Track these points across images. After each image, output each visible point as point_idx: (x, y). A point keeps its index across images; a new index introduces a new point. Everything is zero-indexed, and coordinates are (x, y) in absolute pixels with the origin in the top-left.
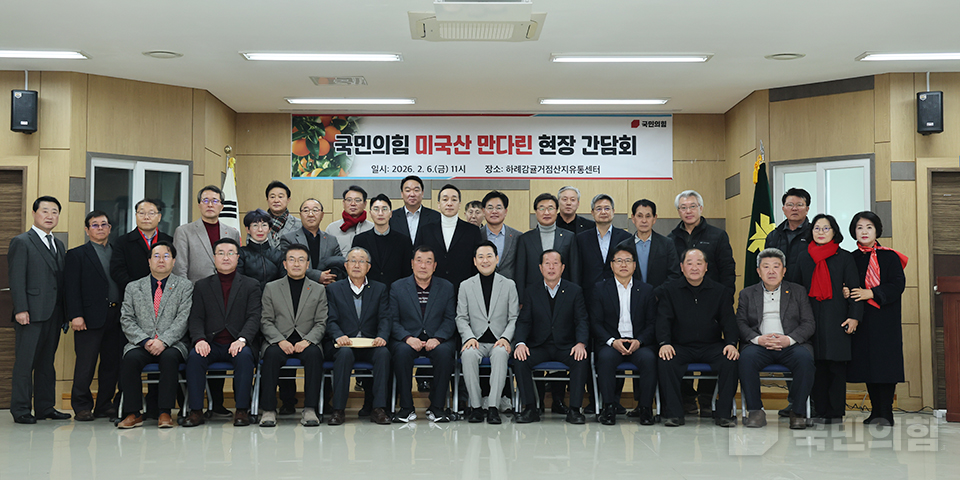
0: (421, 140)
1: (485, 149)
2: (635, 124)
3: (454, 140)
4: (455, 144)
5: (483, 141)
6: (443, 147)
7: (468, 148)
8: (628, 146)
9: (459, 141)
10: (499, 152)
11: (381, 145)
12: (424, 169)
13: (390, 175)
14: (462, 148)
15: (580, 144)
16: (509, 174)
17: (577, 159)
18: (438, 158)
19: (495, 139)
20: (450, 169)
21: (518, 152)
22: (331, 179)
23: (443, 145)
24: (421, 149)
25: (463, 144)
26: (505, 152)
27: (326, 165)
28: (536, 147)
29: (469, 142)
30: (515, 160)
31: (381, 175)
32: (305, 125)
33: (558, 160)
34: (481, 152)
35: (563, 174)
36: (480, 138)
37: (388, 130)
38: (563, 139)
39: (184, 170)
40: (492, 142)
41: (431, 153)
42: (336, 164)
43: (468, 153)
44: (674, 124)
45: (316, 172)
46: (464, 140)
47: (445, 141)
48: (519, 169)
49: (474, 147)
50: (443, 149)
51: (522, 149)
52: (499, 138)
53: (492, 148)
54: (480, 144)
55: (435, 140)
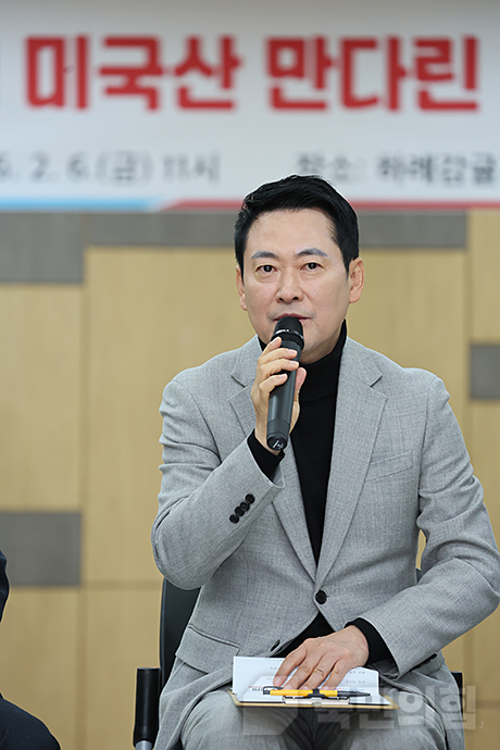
0: (46, 58)
1: (296, 89)
3: (172, 55)
4: (181, 71)
5: (287, 59)
6: (130, 83)
7: (227, 83)
9: (193, 61)
10: (350, 101)
12: (58, 166)
14: (203, 87)
18: (112, 122)
19: (334, 51)
20: (159, 168)
21: (426, 102)
23: (132, 73)
24: (46, 87)
25: (207, 71)
26: (371, 102)
29: (230, 62)
30: (414, 132)
34: (279, 102)
36: (275, 46)
40: (323, 62)
41: (82, 102)
43: (226, 105)
46: (211, 55)
47: (135, 57)
48: (426, 167)
49: (252, 81)
50: (130, 89)
51: (440, 92)
52: (350, 46)
53: (320, 83)
54: (275, 70)
55: (100, 56)
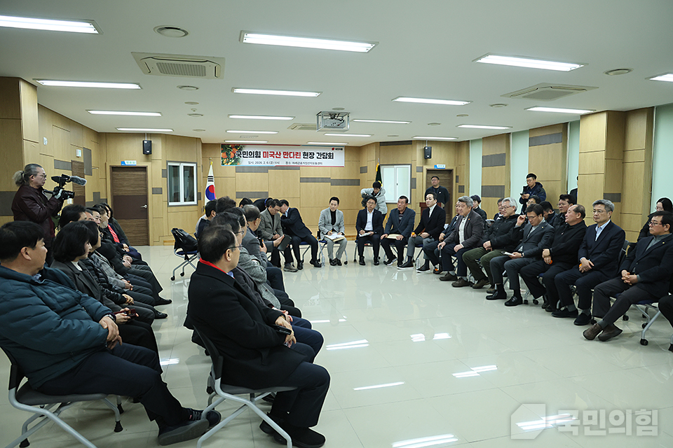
0: (265, 153)
1: (286, 156)
2: (333, 149)
3: (275, 153)
4: (276, 155)
7: (280, 156)
8: (331, 156)
9: (277, 153)
10: (290, 157)
11: (251, 154)
12: (265, 163)
13: (254, 165)
15: (316, 155)
16: (292, 165)
17: (315, 160)
18: (271, 159)
20: (274, 163)
22: (235, 166)
23: (272, 155)
24: (265, 156)
25: (278, 155)
26: (292, 157)
27: (233, 161)
28: (302, 156)
29: (280, 154)
30: (295, 160)
31: (251, 165)
32: (225, 147)
33: (309, 160)
34: (284, 157)
35: (311, 165)
36: (284, 153)
37: (253, 150)
38: (311, 153)
39: (194, 165)
40: (288, 154)
41: (268, 157)
42: (236, 161)
43: (280, 158)
44: (345, 149)
45: (230, 163)
47: (273, 153)
48: (296, 163)
49: (282, 155)
51: (297, 157)
52: (290, 153)
53: (288, 156)
54: (284, 155)
55: (269, 153)
